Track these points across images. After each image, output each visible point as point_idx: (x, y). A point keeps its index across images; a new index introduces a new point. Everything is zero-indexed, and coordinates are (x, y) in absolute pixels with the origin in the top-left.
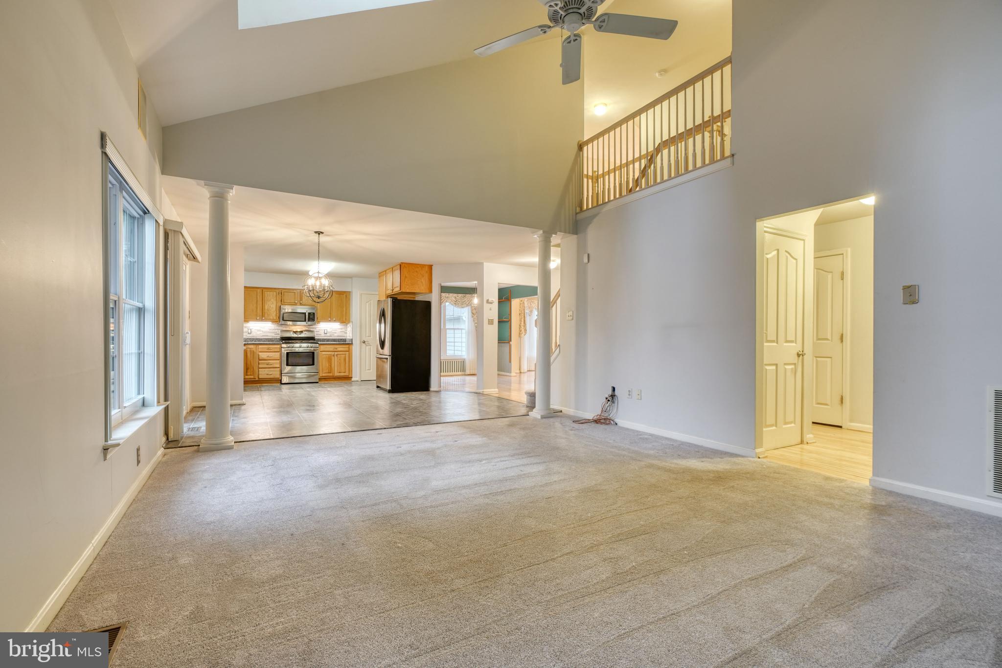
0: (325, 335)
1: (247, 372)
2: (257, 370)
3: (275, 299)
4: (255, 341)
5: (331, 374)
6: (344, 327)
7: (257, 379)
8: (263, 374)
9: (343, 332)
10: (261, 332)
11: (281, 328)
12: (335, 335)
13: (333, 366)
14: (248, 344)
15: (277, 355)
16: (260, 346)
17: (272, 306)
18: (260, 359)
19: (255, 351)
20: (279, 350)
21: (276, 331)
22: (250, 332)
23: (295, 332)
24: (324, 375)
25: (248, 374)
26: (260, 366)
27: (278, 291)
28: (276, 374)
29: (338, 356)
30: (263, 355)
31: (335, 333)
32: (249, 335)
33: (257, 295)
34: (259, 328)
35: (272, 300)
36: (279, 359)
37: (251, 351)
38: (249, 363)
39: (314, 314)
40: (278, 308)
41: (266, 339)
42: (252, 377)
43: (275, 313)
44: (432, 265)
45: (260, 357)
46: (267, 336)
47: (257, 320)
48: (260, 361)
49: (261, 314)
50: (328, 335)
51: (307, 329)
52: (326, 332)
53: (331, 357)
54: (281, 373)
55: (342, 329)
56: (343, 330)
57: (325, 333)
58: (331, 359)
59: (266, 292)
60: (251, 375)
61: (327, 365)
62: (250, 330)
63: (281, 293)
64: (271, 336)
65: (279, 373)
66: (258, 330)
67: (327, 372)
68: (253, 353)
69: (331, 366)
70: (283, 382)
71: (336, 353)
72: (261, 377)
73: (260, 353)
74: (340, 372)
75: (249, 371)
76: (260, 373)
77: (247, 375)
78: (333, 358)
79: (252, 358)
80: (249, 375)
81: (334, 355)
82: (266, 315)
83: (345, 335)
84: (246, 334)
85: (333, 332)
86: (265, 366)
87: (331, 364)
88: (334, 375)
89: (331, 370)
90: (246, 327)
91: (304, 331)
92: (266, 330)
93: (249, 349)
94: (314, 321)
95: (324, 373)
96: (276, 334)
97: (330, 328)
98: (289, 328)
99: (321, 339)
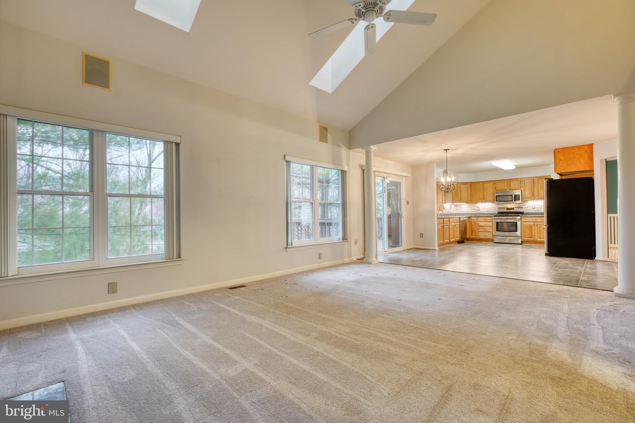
1: (472, 234)
2: (478, 233)
3: (491, 187)
4: (482, 215)
5: (532, 239)
7: (478, 238)
8: (482, 235)
10: (486, 209)
11: (497, 206)
13: (533, 233)
14: (472, 217)
15: (490, 224)
16: (479, 218)
17: (489, 192)
19: (476, 221)
20: (491, 221)
21: (495, 208)
22: (478, 209)
23: (508, 208)
24: (526, 239)
25: (473, 235)
26: (480, 230)
27: (493, 182)
28: (490, 236)
30: (481, 224)
32: (478, 211)
33: (480, 187)
34: (484, 207)
35: (489, 189)
36: (492, 226)
37: (474, 221)
38: (473, 228)
39: (519, 195)
40: (493, 193)
41: (489, 213)
42: (475, 237)
43: (491, 197)
44: (593, 144)
45: (479, 225)
48: (479, 227)
49: (482, 198)
51: (518, 206)
52: (534, 208)
53: (532, 226)
54: (493, 236)
57: (533, 209)
58: (532, 228)
59: (485, 184)
61: (528, 232)
62: (478, 208)
63: (496, 183)
64: (492, 211)
66: (484, 208)
67: (529, 237)
68: (476, 222)
69: (532, 233)
70: (494, 242)
71: (536, 223)
72: (480, 237)
73: (479, 222)
74: (540, 238)
75: (473, 233)
76: (479, 235)
78: (533, 227)
79: (473, 225)
80: (472, 236)
81: (534, 225)
82: (486, 198)
84: (476, 211)
85: (540, 207)
86: (483, 231)
87: (532, 231)
88: (534, 240)
89: (532, 235)
90: (476, 206)
91: (516, 207)
92: (489, 207)
93: (472, 220)
94: (519, 200)
95: (526, 238)
96: (495, 210)
97: (538, 205)
98: (505, 206)
99: (529, 213)
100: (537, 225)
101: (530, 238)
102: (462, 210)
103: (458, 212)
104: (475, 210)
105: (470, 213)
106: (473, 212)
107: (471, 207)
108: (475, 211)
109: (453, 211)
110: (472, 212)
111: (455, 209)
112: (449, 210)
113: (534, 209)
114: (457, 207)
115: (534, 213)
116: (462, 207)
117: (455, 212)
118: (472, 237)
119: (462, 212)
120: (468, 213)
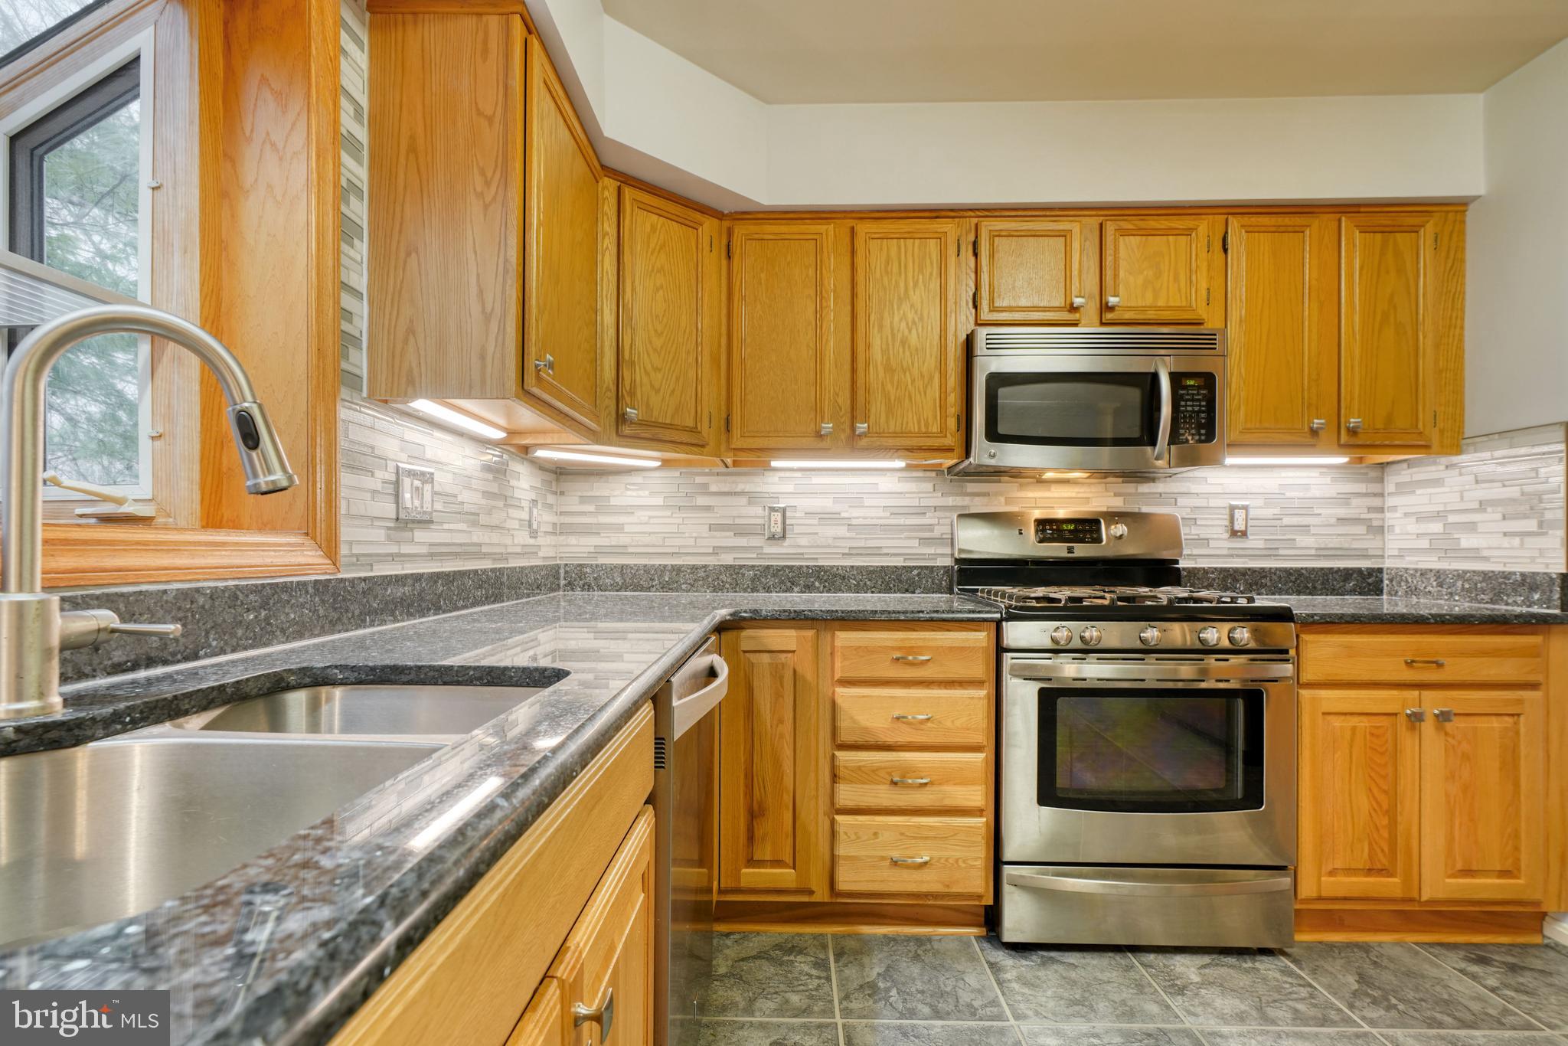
0: (1238, 543)
1: (751, 838)
2: (823, 826)
3: (935, 285)
4: (808, 588)
5: (1391, 886)
6: (1361, 488)
7: (821, 895)
8: (868, 854)
9: (1356, 521)
10: (842, 531)
11: (959, 501)
12: (1305, 541)
13: (1408, 810)
14: (758, 620)
16: (845, 638)
17: (913, 339)
18: (845, 737)
19: (807, 672)
20: (981, 670)
22: (777, 529)
23: (1049, 529)
25: (764, 852)
26: (847, 795)
27: (948, 227)
29: (1456, 725)
30: (864, 709)
31: (1305, 529)
33: (819, 266)
34: (826, 504)
35: (915, 297)
37: (777, 672)
39: (1208, 380)
40: (954, 353)
41: (871, 572)
42: (785, 876)
43: (934, 391)
45: (844, 724)
46: (876, 552)
47: (818, 443)
48: (842, 756)
49: (844, 400)
50: (1254, 542)
51: (1117, 504)
52: (1239, 525)
54: (998, 862)
55: (1345, 499)
56: (1358, 508)
57: (1234, 533)
58: (1395, 754)
59: (874, 245)
60: (777, 863)
61: (1363, 802)
62: (778, 516)
63: (975, 244)
65: (979, 855)
66: (828, 518)
67: (1362, 860)
68: (798, 693)
69: (1392, 813)
70: (1008, 936)
71: (1432, 703)
72: (849, 879)
73: (840, 691)
74: (1468, 872)
75: (763, 827)
76: (842, 850)
77: (751, 862)
78: (1408, 742)
79: (787, 728)
80: (760, 863)
81: (1416, 718)
82: (877, 407)
83: (1371, 544)
84: (756, 541)
85: (1286, 521)
86: (884, 796)
87: (1393, 794)
88: (1416, 895)
89: (1393, 842)
90: (752, 498)
91: (1114, 517)
92: (872, 511)
93: (766, 658)
94: (1153, 443)
95: (1332, 873)
96: (923, 541)
97: (1269, 499)
98: (1008, 501)
99: (1205, 571)
100: (1444, 717)
101: (1370, 872)
102: (619, 528)
103: (578, 549)
104: (740, 531)
105: (694, 568)
106: (728, 559)
107: (701, 501)
108: (742, 542)
109: (523, 538)
110: (716, 551)
111: (545, 518)
112: (472, 518)
113: (1244, 534)
114: (572, 503)
115: (1244, 572)
116: (620, 493)
117: (547, 550)
118: (751, 876)
119: (621, 550)
120: (678, 570)
